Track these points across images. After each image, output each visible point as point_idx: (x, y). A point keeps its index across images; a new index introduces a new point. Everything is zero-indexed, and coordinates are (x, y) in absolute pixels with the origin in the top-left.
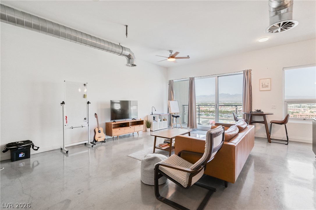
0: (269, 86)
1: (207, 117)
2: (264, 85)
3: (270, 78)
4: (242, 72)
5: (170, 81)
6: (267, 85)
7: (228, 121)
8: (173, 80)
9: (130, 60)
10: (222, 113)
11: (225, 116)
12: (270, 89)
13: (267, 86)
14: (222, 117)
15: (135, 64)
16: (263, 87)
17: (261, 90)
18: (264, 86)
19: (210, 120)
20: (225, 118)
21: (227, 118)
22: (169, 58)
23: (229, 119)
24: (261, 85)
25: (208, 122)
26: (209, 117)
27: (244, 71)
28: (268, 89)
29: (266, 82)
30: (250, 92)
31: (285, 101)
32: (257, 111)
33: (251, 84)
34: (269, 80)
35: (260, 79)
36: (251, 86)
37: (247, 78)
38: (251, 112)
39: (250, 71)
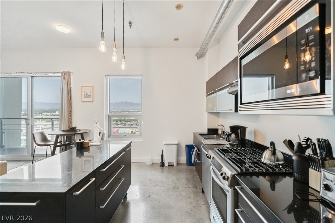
0: (91, 96)
2: (86, 94)
6: (89, 94)
11: (128, 124)
12: (92, 100)
13: (89, 96)
16: (85, 97)
17: (82, 101)
18: (86, 96)
21: (130, 127)
24: (83, 94)
27: (62, 73)
28: (91, 99)
29: (88, 91)
30: (69, 103)
31: (108, 115)
32: (71, 129)
33: (70, 92)
34: (92, 88)
35: (82, 87)
36: (70, 94)
37: (64, 83)
38: (63, 131)
39: (69, 73)
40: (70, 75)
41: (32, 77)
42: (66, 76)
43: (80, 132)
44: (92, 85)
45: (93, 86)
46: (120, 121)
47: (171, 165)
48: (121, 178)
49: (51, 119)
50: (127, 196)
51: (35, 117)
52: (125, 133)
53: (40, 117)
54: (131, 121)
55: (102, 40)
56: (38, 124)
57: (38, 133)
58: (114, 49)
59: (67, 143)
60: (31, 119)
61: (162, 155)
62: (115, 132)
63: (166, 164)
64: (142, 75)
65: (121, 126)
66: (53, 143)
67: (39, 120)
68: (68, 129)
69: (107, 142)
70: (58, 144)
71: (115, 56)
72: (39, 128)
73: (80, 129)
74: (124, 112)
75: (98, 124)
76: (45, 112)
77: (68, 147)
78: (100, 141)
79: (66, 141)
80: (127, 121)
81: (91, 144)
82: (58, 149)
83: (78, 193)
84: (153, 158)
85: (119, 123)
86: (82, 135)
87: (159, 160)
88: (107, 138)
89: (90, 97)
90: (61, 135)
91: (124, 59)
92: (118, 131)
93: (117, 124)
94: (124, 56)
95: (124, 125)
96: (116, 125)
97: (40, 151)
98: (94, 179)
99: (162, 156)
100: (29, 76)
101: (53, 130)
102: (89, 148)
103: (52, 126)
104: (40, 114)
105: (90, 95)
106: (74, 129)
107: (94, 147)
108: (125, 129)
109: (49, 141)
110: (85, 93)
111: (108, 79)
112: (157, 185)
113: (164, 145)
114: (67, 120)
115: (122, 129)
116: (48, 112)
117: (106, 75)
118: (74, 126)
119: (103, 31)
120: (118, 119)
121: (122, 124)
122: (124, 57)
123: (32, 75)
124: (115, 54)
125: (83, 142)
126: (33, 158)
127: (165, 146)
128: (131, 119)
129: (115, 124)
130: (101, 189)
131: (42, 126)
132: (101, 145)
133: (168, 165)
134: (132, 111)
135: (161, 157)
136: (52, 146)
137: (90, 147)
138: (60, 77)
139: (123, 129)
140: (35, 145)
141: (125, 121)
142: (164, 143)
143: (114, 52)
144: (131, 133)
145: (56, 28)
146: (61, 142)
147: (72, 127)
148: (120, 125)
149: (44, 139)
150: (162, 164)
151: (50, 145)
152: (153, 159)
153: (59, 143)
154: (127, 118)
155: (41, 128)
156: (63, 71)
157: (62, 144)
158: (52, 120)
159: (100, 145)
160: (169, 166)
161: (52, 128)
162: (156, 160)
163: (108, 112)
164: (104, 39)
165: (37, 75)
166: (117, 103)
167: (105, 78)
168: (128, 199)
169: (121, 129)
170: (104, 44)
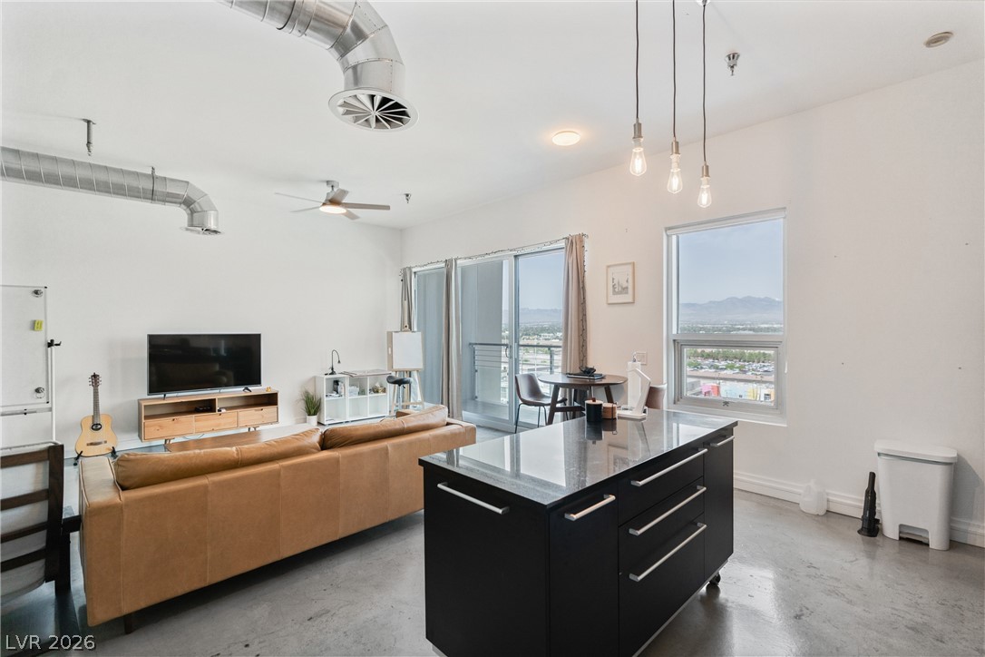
0: (630, 290)
1: (695, 373)
2: (617, 286)
3: (630, 263)
4: (562, 244)
5: (404, 269)
6: (625, 285)
7: (764, 385)
8: (410, 268)
9: (195, 214)
10: (745, 361)
11: (753, 370)
12: (631, 300)
13: (625, 290)
14: (745, 372)
15: (213, 227)
16: (615, 293)
17: (609, 302)
18: (617, 290)
19: (702, 381)
20: (754, 378)
21: (759, 378)
22: (324, 204)
23: (766, 378)
24: (611, 285)
25: (698, 389)
26: (701, 372)
27: (567, 239)
28: (628, 298)
29: (622, 276)
30: (581, 308)
31: (674, 341)
32: (584, 372)
33: (583, 282)
34: (630, 267)
35: (608, 267)
36: (583, 288)
37: (570, 262)
38: (569, 375)
39: (581, 237)
40: (582, 241)
41: (516, 256)
42: (575, 245)
43: (604, 381)
44: (632, 261)
45: (634, 263)
46: (726, 358)
47: (912, 540)
48: (696, 524)
49: (549, 347)
50: (720, 585)
51: (521, 343)
52: (741, 396)
53: (535, 343)
54: (762, 359)
55: (636, 146)
56: (531, 357)
57: (524, 376)
58: (674, 157)
59: (576, 404)
60: (514, 345)
61: (867, 492)
62: (709, 392)
63: (890, 529)
64: (785, 208)
65: (729, 373)
66: (549, 401)
67: (532, 348)
68: (578, 371)
69: (672, 415)
70: (558, 405)
71: (675, 176)
72: (533, 367)
73: (604, 373)
74: (739, 329)
75: (638, 363)
76: (543, 330)
77: (577, 413)
78: (641, 410)
79: (575, 400)
80: (751, 359)
81: (618, 412)
82: (558, 415)
83: (576, 517)
84: (828, 494)
85: (722, 364)
86: (608, 389)
87: (859, 507)
88: (672, 405)
89: (627, 293)
90: (564, 385)
91: (707, 175)
92: (718, 388)
93: (717, 368)
94: (707, 167)
95: (737, 371)
96: (714, 370)
97: (529, 414)
98: (612, 498)
99: (871, 496)
100: (510, 255)
101: (552, 373)
102: (615, 424)
103: (551, 363)
104: (535, 334)
105: (627, 288)
106: (590, 372)
107: (629, 422)
108: (742, 384)
109: (543, 396)
110: (616, 282)
111: (674, 238)
112: (833, 592)
113: (879, 454)
114: (577, 349)
115: (731, 383)
116: (548, 330)
117: (667, 229)
118: (590, 366)
119: (638, 121)
120: (719, 353)
121: (732, 367)
122: (707, 170)
123: (515, 253)
124: (675, 170)
125: (601, 405)
126: (517, 426)
127: (882, 461)
128: (764, 354)
129: (710, 368)
130: (631, 531)
131: (539, 362)
132: (644, 419)
133: (901, 538)
134: (766, 326)
135: (864, 498)
136: (548, 408)
137: (618, 421)
138: (564, 250)
139: (735, 383)
140: (520, 402)
141: (741, 358)
142: (879, 447)
143: (674, 165)
144: (762, 399)
145: (553, 141)
146: (564, 401)
147: (587, 368)
148: (725, 372)
149: (535, 391)
150: (871, 526)
151: (543, 405)
152: (831, 498)
153: (560, 402)
154: (747, 352)
155: (535, 367)
156: (567, 236)
157: (568, 405)
158: (552, 349)
159: (641, 420)
160: (903, 542)
161: (551, 369)
162: (841, 503)
163: (674, 332)
164: (642, 139)
165: (523, 252)
166: (714, 302)
167: (665, 237)
168: (722, 595)
169: (728, 383)
170: (640, 153)
